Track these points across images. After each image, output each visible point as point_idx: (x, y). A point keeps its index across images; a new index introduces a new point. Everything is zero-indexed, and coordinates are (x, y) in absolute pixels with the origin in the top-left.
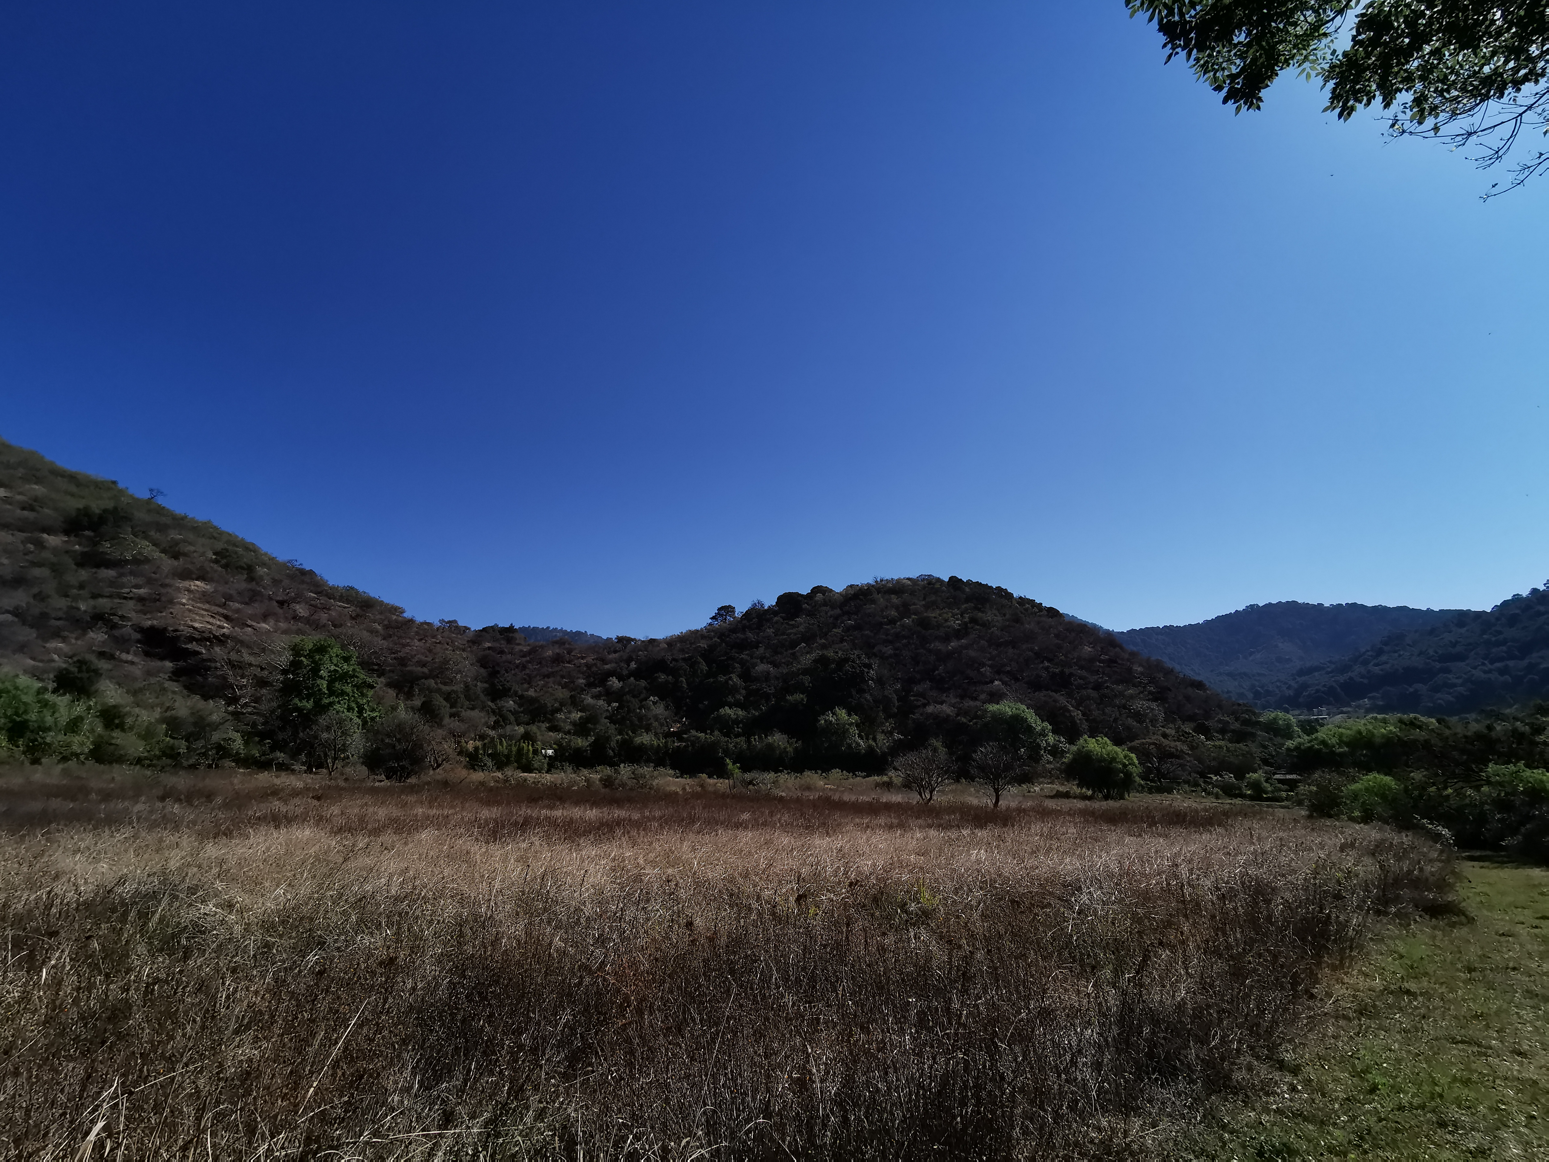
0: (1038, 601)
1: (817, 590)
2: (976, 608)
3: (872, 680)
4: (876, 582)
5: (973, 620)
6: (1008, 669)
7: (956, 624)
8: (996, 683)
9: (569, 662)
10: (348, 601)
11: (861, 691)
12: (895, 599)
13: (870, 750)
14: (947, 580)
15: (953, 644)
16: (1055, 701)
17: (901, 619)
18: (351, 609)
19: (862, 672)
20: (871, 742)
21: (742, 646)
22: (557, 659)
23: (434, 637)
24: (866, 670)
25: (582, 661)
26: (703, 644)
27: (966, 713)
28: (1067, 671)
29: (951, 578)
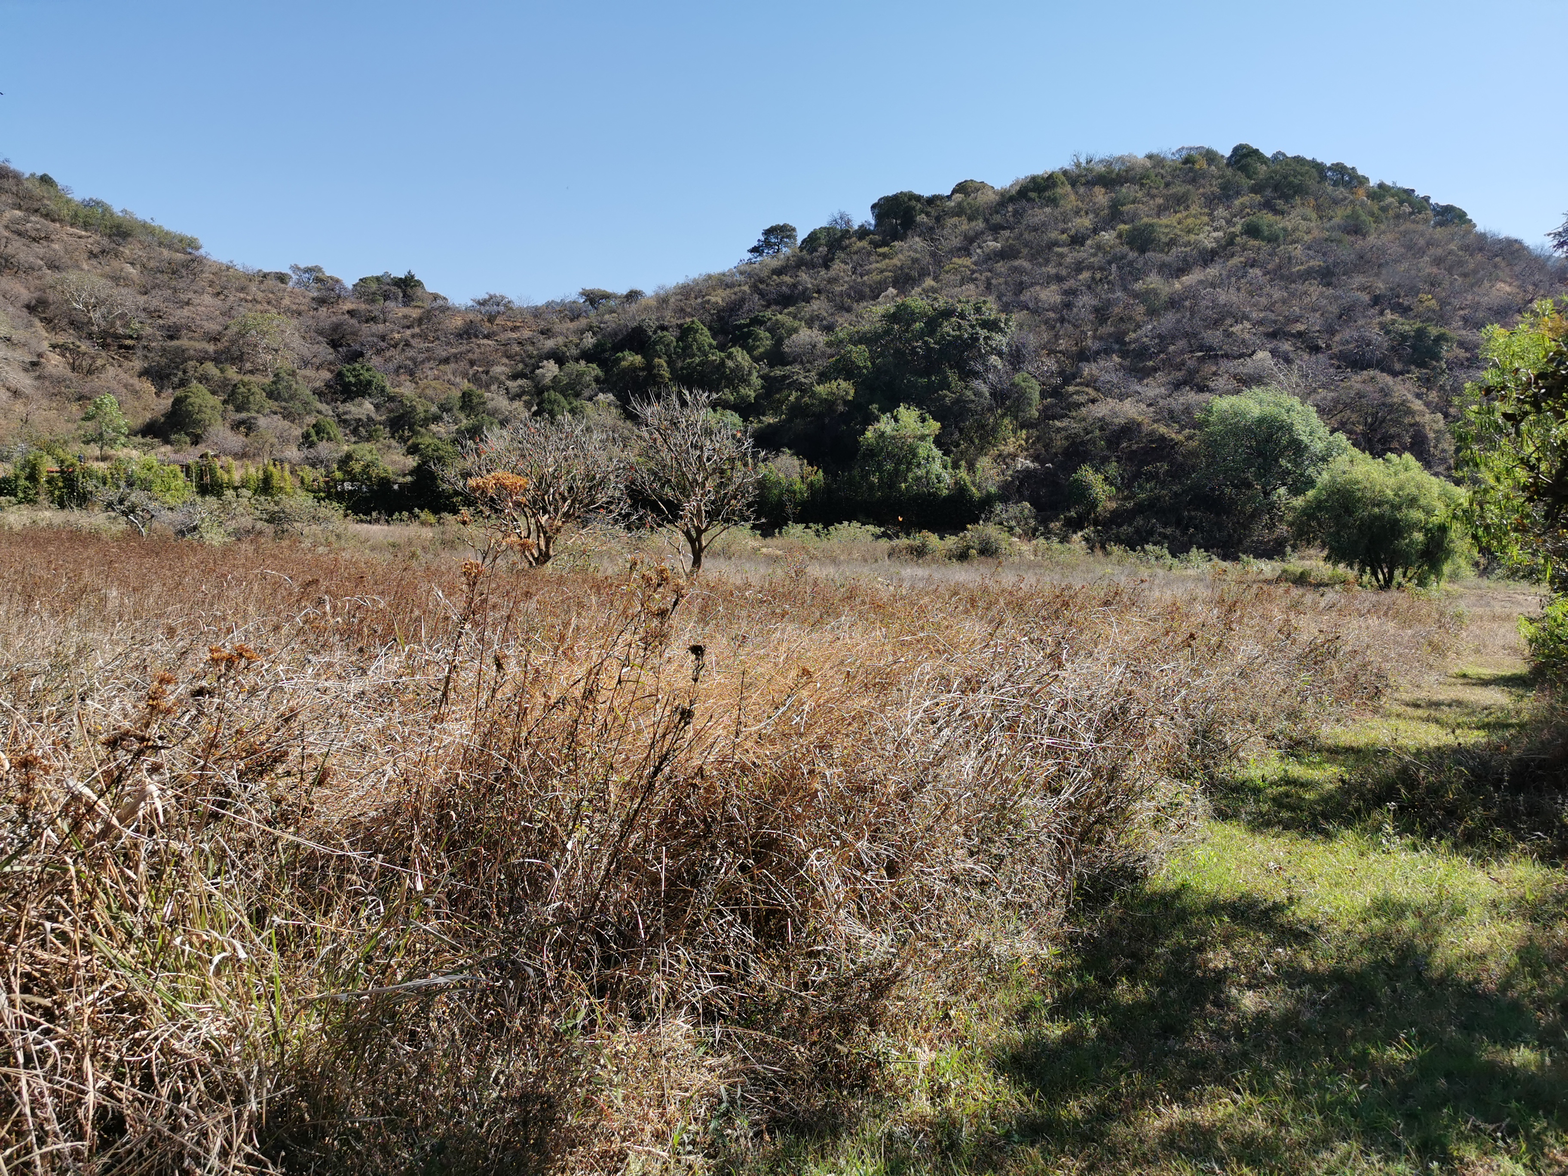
0: (1420, 193)
1: (961, 188)
2: (1268, 205)
3: (1000, 354)
4: (1078, 165)
5: (1252, 231)
6: (1301, 327)
7: (1208, 239)
8: (1261, 355)
9: (487, 337)
10: (86, 226)
11: (967, 374)
12: (1101, 197)
13: (961, 490)
14: (1227, 152)
15: (1189, 279)
16: (1385, 392)
17: (1095, 231)
18: (93, 240)
19: (974, 338)
20: (963, 474)
21: (786, 300)
22: (468, 332)
23: (242, 289)
24: (983, 333)
25: (514, 335)
26: (719, 298)
27: (1172, 417)
28: (1434, 331)
29: (1236, 150)
